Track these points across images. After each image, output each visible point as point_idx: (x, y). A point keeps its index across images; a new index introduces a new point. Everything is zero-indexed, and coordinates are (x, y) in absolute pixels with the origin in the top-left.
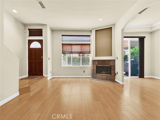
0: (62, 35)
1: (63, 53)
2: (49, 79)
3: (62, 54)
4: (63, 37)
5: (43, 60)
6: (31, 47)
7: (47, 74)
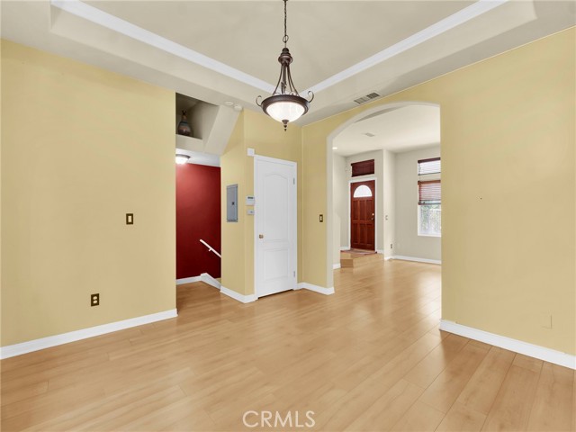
0: (420, 162)
1: (420, 204)
2: (386, 258)
3: (419, 207)
4: (422, 164)
5: (374, 220)
6: (355, 196)
7: (382, 249)
